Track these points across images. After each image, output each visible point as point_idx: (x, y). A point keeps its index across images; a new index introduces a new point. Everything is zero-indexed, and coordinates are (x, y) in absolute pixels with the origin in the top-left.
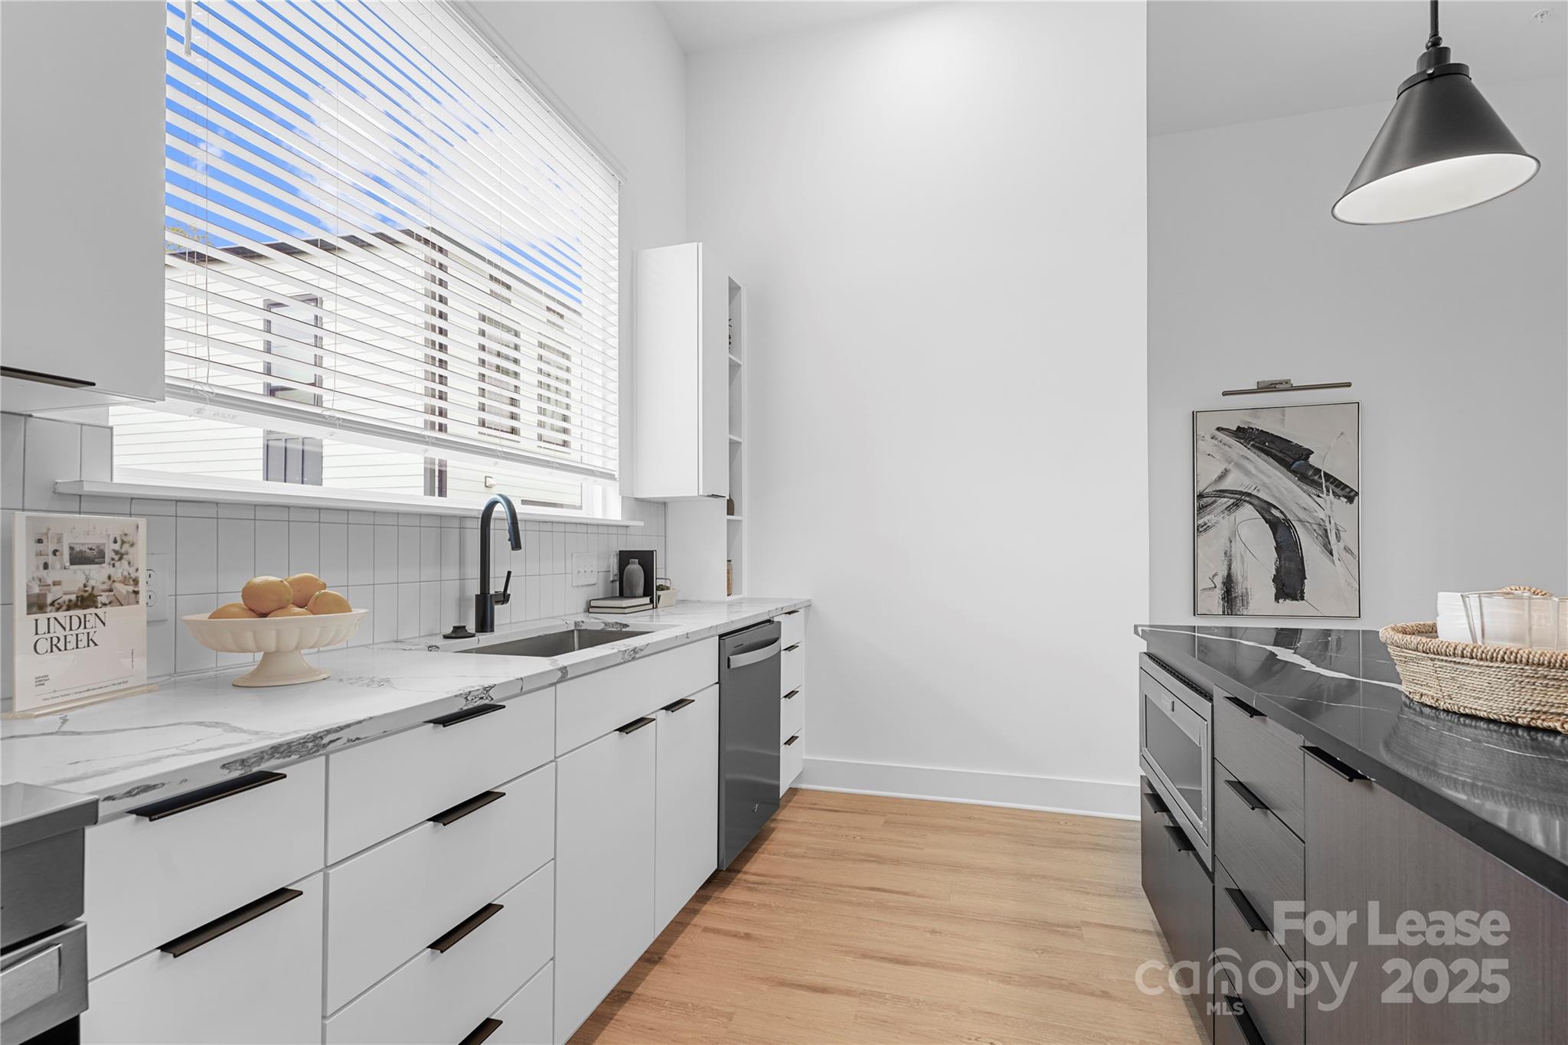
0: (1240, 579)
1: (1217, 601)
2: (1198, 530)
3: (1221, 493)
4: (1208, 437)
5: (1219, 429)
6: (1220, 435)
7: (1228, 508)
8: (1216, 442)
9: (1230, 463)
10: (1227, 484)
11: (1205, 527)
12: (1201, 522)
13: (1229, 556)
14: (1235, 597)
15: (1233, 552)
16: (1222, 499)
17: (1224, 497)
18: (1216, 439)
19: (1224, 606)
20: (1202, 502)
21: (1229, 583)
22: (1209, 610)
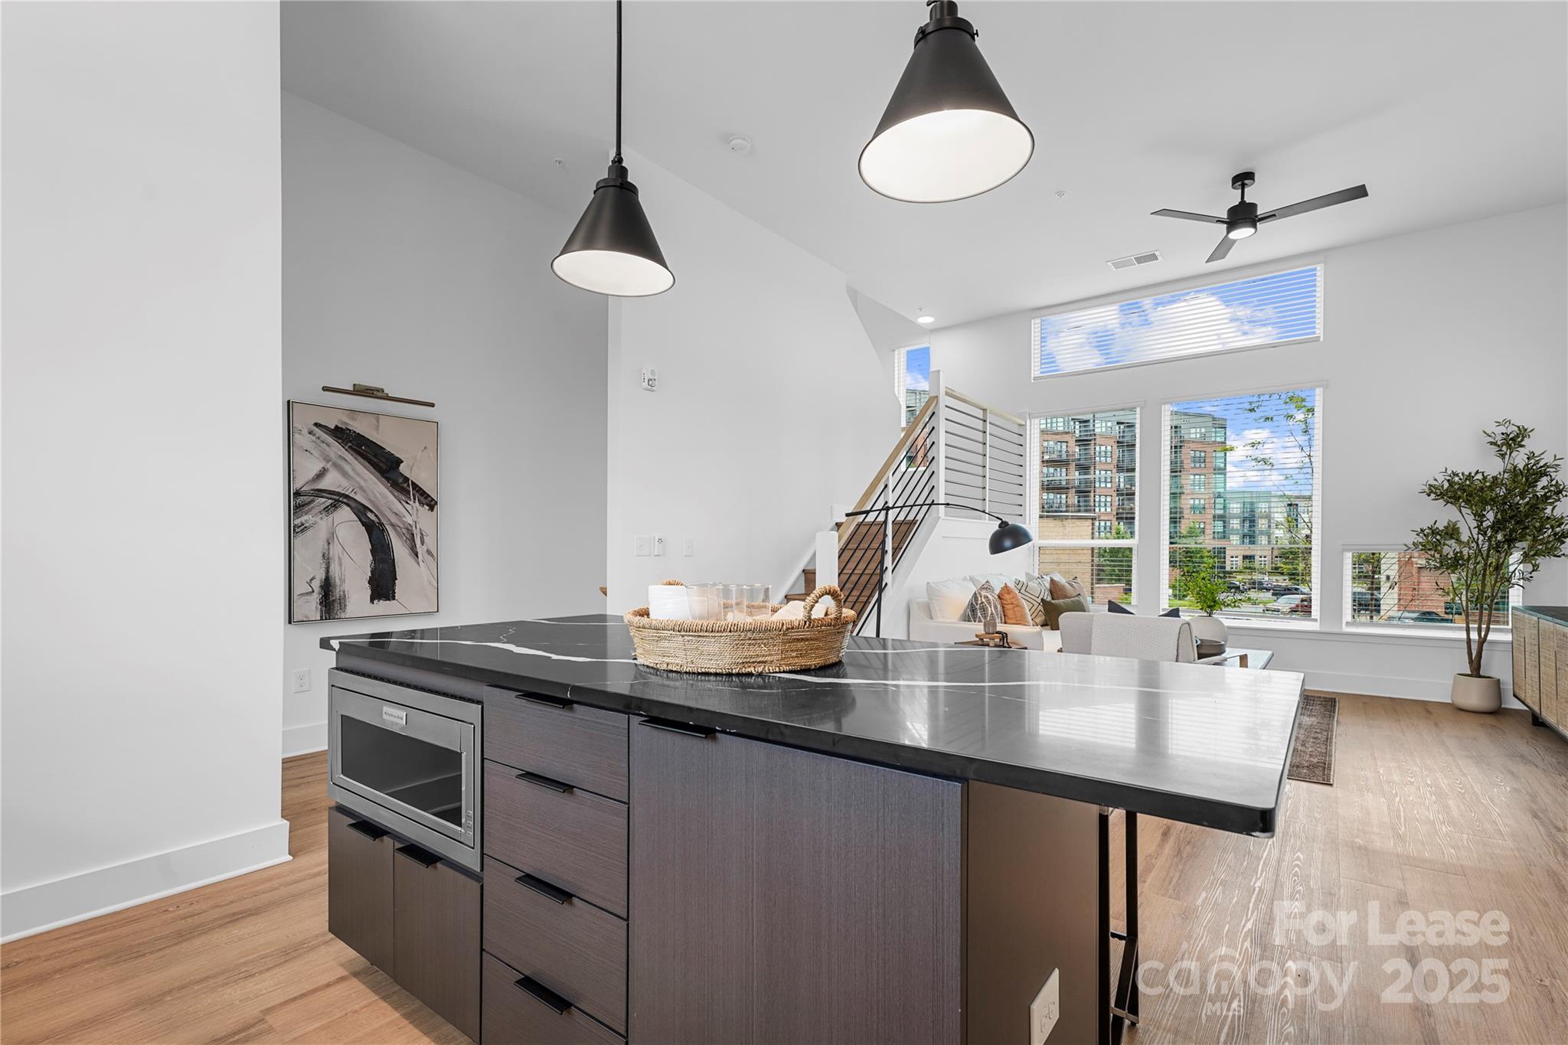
0: (338, 582)
1: (314, 608)
2: (294, 531)
3: (320, 493)
4: (305, 431)
5: (316, 425)
6: (318, 431)
7: (327, 509)
8: (314, 438)
9: (328, 461)
10: (325, 484)
11: (302, 528)
12: (298, 522)
13: (327, 559)
14: (333, 601)
15: (331, 553)
16: (320, 499)
17: (322, 497)
18: (315, 435)
19: (321, 611)
20: (298, 501)
21: (327, 586)
22: (306, 617)
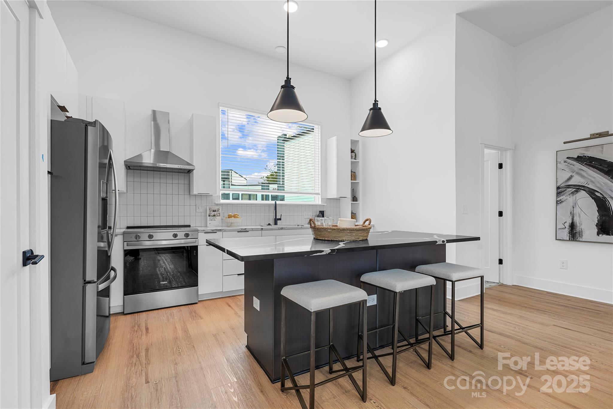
0: (578, 224)
1: (566, 234)
2: (558, 202)
3: (569, 186)
4: (562, 162)
5: (568, 158)
6: (569, 161)
7: (573, 193)
8: (566, 164)
9: (573, 172)
10: (571, 183)
11: (560, 201)
12: (558, 199)
13: (573, 215)
14: (575, 232)
15: (575, 212)
16: (569, 189)
17: (571, 188)
18: (567, 162)
19: (569, 236)
20: (560, 191)
21: (572, 226)
22: (562, 238)
